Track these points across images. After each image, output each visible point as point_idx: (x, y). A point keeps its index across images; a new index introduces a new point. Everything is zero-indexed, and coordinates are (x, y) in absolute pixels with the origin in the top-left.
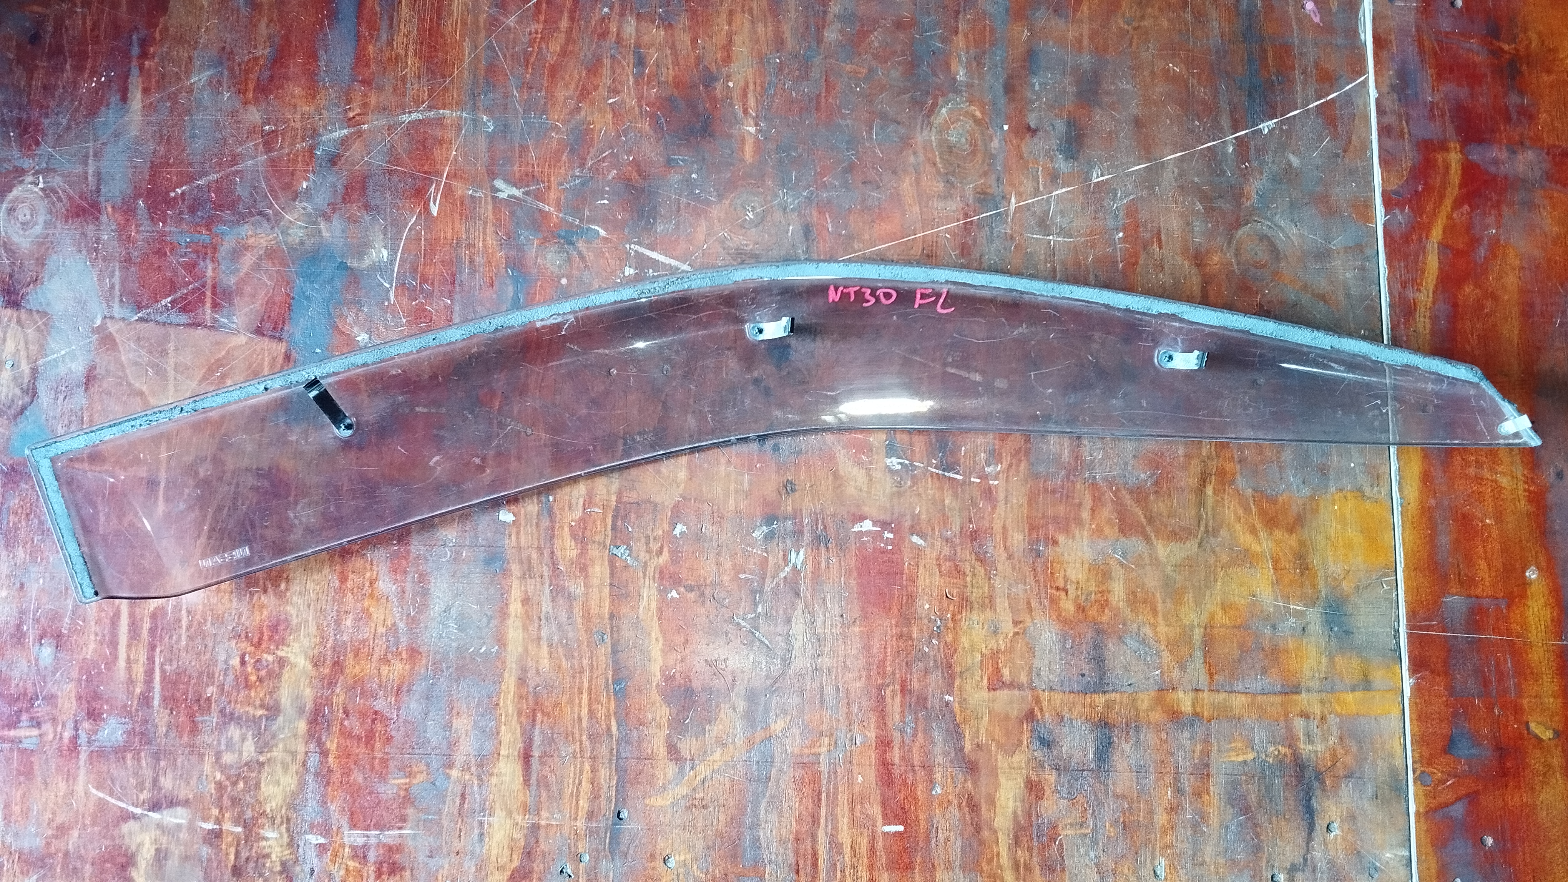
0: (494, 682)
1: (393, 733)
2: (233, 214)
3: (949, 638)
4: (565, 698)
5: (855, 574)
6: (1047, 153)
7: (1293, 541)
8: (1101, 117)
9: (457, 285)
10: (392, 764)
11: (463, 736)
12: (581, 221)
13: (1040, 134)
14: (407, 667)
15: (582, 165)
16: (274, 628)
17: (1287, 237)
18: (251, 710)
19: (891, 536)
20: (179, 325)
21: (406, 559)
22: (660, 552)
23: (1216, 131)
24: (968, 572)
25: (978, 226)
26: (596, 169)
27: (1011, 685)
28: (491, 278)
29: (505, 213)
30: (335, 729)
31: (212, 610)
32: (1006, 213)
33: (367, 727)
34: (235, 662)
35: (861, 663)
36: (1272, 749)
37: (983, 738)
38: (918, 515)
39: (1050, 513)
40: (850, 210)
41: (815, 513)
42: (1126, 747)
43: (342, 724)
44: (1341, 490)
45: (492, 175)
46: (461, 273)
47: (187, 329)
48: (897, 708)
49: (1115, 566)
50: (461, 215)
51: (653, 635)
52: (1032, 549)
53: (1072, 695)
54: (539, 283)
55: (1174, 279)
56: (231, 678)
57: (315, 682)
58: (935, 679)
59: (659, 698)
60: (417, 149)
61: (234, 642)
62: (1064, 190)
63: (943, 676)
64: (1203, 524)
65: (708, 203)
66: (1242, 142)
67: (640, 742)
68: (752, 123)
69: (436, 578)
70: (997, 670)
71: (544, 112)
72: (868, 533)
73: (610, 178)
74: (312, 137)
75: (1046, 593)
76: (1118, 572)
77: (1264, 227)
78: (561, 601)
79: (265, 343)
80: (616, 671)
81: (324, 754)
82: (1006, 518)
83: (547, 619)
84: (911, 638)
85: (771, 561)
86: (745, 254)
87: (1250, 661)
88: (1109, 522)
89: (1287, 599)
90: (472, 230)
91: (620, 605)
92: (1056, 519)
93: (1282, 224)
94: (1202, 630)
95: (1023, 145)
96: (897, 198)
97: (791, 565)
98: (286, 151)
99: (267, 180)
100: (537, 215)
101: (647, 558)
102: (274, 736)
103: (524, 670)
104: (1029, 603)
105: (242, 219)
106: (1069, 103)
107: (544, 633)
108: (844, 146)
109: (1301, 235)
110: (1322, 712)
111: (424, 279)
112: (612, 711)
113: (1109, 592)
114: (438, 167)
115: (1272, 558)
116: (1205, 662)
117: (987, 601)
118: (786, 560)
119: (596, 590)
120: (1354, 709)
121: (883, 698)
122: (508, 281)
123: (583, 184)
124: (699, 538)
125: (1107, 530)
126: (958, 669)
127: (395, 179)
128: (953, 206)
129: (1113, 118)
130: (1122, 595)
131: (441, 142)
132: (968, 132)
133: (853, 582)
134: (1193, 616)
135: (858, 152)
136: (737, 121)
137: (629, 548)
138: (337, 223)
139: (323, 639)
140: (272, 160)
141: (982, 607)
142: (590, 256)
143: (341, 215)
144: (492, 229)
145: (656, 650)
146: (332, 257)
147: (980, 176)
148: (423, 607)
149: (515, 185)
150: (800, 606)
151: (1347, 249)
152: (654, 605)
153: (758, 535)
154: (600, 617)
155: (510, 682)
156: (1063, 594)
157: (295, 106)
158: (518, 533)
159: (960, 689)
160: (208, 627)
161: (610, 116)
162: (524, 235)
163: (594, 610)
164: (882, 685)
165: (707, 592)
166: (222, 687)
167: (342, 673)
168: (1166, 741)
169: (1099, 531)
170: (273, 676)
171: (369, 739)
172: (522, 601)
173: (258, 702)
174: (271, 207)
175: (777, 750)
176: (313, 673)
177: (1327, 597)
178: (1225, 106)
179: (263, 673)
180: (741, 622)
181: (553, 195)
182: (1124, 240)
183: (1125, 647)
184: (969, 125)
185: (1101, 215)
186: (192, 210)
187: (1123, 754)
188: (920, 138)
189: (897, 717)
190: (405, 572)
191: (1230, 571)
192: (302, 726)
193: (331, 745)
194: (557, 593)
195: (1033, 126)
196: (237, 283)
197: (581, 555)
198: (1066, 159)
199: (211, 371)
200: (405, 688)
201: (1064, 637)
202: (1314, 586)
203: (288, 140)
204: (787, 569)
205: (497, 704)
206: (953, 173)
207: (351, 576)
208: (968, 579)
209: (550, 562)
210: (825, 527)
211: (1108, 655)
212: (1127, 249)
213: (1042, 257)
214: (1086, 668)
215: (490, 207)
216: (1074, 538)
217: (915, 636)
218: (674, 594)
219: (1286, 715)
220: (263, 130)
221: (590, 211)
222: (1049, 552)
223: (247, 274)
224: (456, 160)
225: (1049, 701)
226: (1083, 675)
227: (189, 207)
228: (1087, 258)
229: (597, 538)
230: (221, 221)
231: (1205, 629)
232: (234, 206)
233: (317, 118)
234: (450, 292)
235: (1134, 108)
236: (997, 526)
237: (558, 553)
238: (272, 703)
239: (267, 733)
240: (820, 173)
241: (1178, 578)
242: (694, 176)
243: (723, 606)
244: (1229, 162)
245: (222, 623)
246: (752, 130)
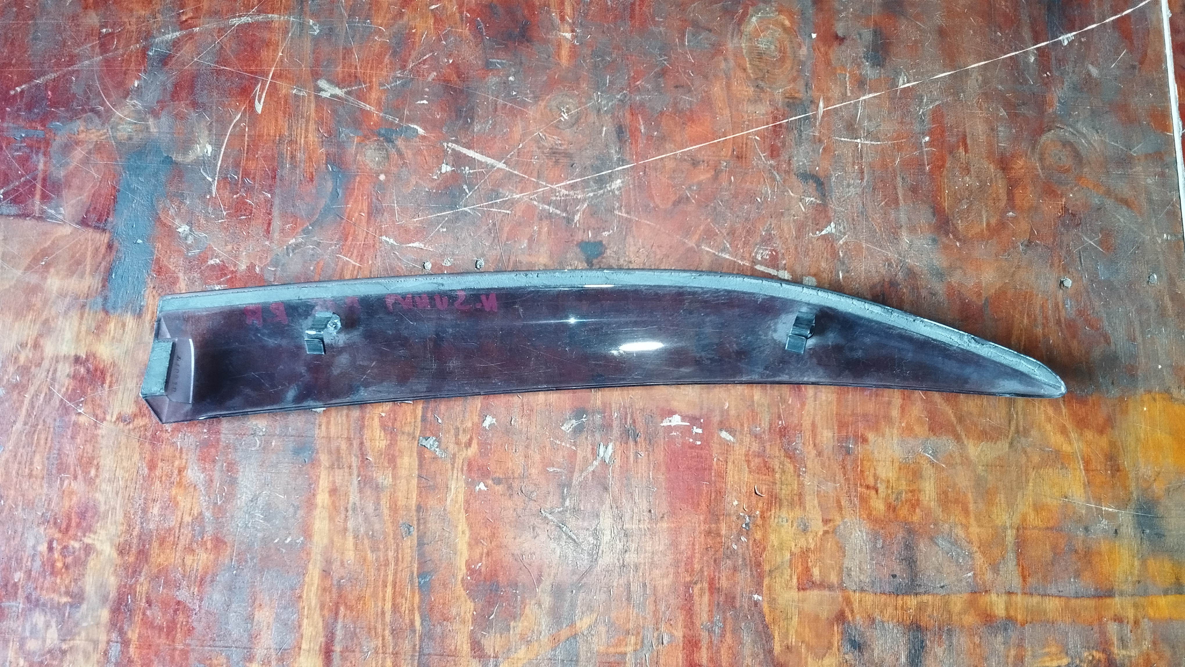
0: (298, 574)
1: (195, 624)
2: (67, 111)
3: (758, 536)
4: (369, 591)
5: (663, 469)
6: (854, 60)
7: (1104, 442)
8: (907, 27)
9: (278, 180)
10: (192, 656)
11: (265, 628)
12: (401, 120)
13: (847, 42)
14: (212, 557)
15: (403, 68)
16: (82, 515)
17: (1090, 143)
18: (56, 597)
19: (700, 431)
20: (8, 215)
21: (216, 448)
22: (469, 444)
23: (1018, 42)
24: (777, 468)
25: (787, 128)
26: (416, 71)
27: (822, 585)
28: (312, 173)
29: (327, 111)
30: (138, 618)
31: (23, 495)
32: (815, 117)
33: (169, 617)
34: (43, 548)
35: (669, 559)
36: (1086, 654)
37: (793, 640)
38: (728, 411)
39: (859, 410)
40: (662, 113)
41: (624, 407)
42: (939, 651)
43: (144, 614)
44: (1150, 392)
45: (316, 75)
46: (282, 168)
47: (16, 220)
48: (705, 608)
49: (926, 466)
50: (284, 113)
51: (460, 528)
52: (842, 447)
53: (884, 597)
54: (358, 179)
55: (980, 181)
56: (38, 564)
57: (120, 571)
58: (744, 578)
59: (463, 593)
60: (245, 50)
61: (42, 529)
62: (871, 95)
63: (752, 575)
64: (1013, 423)
65: (524, 104)
66: (1043, 51)
67: (443, 637)
68: (569, 29)
69: (244, 468)
70: (807, 570)
71: (368, 17)
72: (677, 428)
73: (430, 79)
74: (146, 39)
75: (856, 491)
76: (928, 471)
77: (1066, 133)
78: (369, 492)
79: (89, 233)
80: (422, 563)
81: (126, 643)
82: (815, 415)
83: (354, 509)
84: (719, 535)
85: (580, 454)
86: (559, 153)
87: (1063, 564)
88: (919, 420)
89: (1099, 501)
90: (294, 128)
91: (427, 497)
92: (865, 416)
93: (1084, 130)
94: (1014, 531)
95: (830, 52)
96: (707, 102)
97: (599, 459)
98: (121, 51)
99: (100, 78)
100: (358, 113)
101: (456, 449)
102: (77, 624)
103: (329, 562)
104: (839, 502)
105: (75, 115)
106: (875, 12)
107: (350, 524)
108: (657, 51)
109: (1103, 142)
110: (1136, 617)
111: (246, 174)
112: (416, 606)
113: (920, 491)
114: (264, 67)
115: (1083, 459)
116: (1018, 564)
117: (796, 498)
118: (595, 454)
119: (404, 481)
120: (1166, 614)
121: (691, 596)
122: (328, 177)
123: (403, 85)
124: (508, 430)
125: (917, 429)
126: (767, 568)
127: (223, 78)
128: (762, 109)
129: (918, 28)
130: (933, 495)
131: (268, 44)
132: (777, 39)
133: (661, 477)
134: (1005, 517)
135: (670, 57)
136: (553, 27)
137: (438, 439)
138: (165, 119)
139: (129, 526)
140: (107, 61)
141: (792, 505)
142: (409, 154)
143: (169, 113)
144: (314, 127)
145: (462, 542)
146: (158, 151)
147: (789, 82)
148: (230, 497)
149: (338, 85)
150: (608, 501)
151: (1147, 156)
152: (461, 498)
153: (567, 428)
154: (407, 508)
155: (314, 574)
156: (873, 492)
157: (131, 11)
158: (328, 423)
159: (769, 588)
160: (19, 513)
161: (432, 22)
162: (345, 132)
163: (401, 502)
164: (691, 582)
165: (516, 484)
166: (29, 573)
167: (147, 561)
168: (980, 646)
169: (909, 429)
170: (80, 563)
171: (170, 630)
172: (330, 492)
173: (63, 589)
174: (103, 104)
175: (583, 648)
176: (118, 561)
177: (1138, 499)
178: (1025, 18)
179: (69, 560)
180: (548, 516)
181: (374, 95)
182: (930, 144)
183: (937, 548)
184: (779, 33)
185: (908, 119)
186: (29, 108)
187: (936, 659)
188: (730, 45)
189: (705, 616)
190: (214, 461)
191: (1042, 471)
192: (105, 614)
193: (133, 635)
194: (365, 485)
195: (840, 34)
196: (66, 176)
197: (390, 446)
198: (873, 66)
199: (36, 260)
200: (208, 578)
201: (875, 536)
202: (1126, 488)
203: (123, 42)
204: (596, 463)
205: (300, 597)
206: (763, 79)
207: (160, 464)
208: (777, 476)
209: (359, 453)
210: (634, 422)
211: (920, 557)
212: (933, 153)
213: (850, 160)
214: (898, 569)
215: (313, 106)
216: (883, 436)
217: (723, 532)
218: (482, 486)
219: (1100, 619)
220: (100, 33)
221: (410, 111)
222: (859, 450)
223: (76, 167)
224: (282, 61)
225: (860, 601)
226: (894, 576)
227: (26, 104)
228: (894, 161)
229: (407, 429)
230: (55, 117)
231: (1018, 530)
232: (68, 103)
233: (152, 21)
234: (270, 186)
235: (938, 19)
236: (807, 423)
237: (367, 444)
238: (76, 590)
239: (71, 620)
240: (633, 77)
241: (990, 477)
242: (511, 78)
243: (530, 499)
244: (1031, 71)
245: (33, 508)
246: (568, 35)
